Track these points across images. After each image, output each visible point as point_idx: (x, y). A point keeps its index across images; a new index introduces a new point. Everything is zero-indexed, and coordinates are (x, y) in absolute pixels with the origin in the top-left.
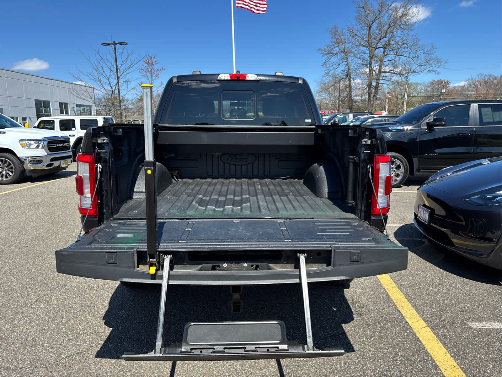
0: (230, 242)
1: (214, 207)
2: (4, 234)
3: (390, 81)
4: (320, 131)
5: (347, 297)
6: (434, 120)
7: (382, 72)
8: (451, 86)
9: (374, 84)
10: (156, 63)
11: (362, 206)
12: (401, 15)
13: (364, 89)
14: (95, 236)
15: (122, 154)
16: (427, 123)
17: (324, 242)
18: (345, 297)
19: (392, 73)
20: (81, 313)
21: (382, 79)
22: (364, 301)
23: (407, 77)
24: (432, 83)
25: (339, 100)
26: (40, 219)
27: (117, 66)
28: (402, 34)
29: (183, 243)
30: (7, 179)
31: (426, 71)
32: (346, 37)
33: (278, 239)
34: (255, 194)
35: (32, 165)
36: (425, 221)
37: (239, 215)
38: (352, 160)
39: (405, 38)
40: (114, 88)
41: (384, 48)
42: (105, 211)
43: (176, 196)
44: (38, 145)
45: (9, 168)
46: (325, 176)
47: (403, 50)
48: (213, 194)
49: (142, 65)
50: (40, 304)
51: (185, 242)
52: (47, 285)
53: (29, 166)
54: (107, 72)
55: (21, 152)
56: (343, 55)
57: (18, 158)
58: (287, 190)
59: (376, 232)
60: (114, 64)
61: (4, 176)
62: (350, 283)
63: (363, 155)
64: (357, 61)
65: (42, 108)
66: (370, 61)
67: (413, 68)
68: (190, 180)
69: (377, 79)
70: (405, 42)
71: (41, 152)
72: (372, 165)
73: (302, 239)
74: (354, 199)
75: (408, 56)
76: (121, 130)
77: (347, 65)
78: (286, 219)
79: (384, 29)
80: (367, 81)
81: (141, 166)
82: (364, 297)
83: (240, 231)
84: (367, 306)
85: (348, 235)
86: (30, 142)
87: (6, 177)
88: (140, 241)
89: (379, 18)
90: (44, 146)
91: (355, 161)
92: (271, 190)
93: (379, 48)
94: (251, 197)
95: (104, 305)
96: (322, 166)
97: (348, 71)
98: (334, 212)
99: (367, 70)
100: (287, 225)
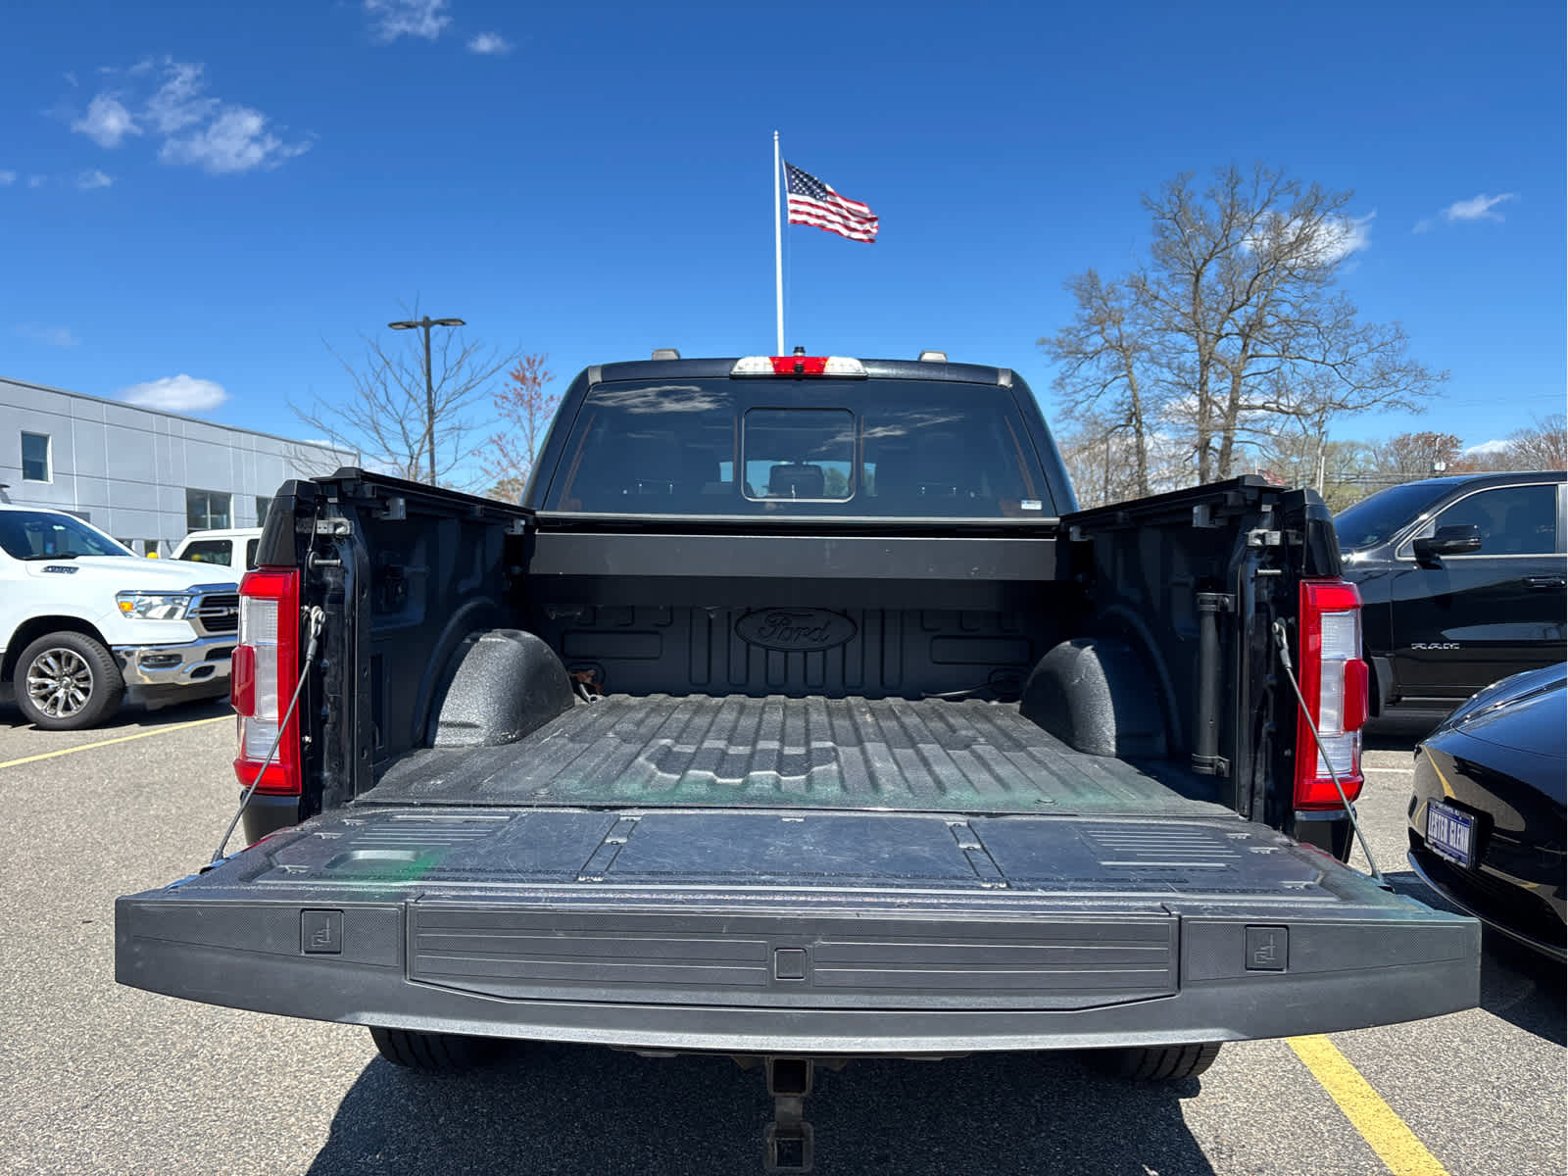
0: (772, 883)
1: (711, 774)
2: (27, 880)
3: (1267, 433)
4: (1075, 534)
5: (1194, 1126)
6: (1438, 533)
7: (1240, 408)
8: (1467, 451)
9: (1216, 442)
10: (547, 377)
11: (1258, 775)
12: (1292, 239)
13: (1185, 458)
14: (276, 855)
15: (405, 592)
16: (1414, 541)
17: (1133, 890)
18: (1185, 1126)
19: (1272, 410)
20: (232, 1156)
21: (1243, 429)
22: (1261, 1145)
23: (1319, 424)
24: (1402, 443)
25: (1106, 492)
26: (147, 836)
27: (430, 388)
28: (1300, 294)
29: (593, 883)
30: (69, 714)
31: (1380, 405)
32: (1126, 303)
33: (956, 878)
34: (854, 739)
35: (148, 670)
36: (1459, 858)
37: (801, 799)
38: (1212, 607)
39: (1307, 306)
40: (416, 448)
41: (1244, 335)
42: (326, 774)
43: (580, 742)
44: (172, 608)
45: (78, 680)
46: (1102, 678)
47: (1302, 340)
48: (711, 734)
49: (504, 383)
50: (96, 1116)
51: (600, 879)
52: (132, 1051)
53: (139, 673)
54: (400, 399)
55: (119, 630)
56: (1114, 357)
57: (108, 647)
58: (967, 729)
59: (1325, 861)
60: (421, 380)
61: (61, 705)
62: (1200, 1077)
63: (1251, 589)
64: (1159, 374)
65: (206, 514)
66: (1202, 375)
67: (1339, 395)
68: (633, 698)
69: (1226, 429)
70: (1311, 318)
71: (181, 631)
72: (1291, 620)
73: (1047, 880)
74: (1225, 747)
75: (1321, 360)
76: (401, 502)
77: (1131, 386)
78: (977, 815)
79: (1241, 279)
80: (1194, 436)
81: (468, 641)
82: (1259, 1130)
83: (805, 848)
84: (1273, 1167)
85: (1221, 870)
86: (148, 600)
87: (67, 708)
88: (435, 874)
89: (1227, 248)
90: (191, 612)
91: (1224, 608)
92: (911, 730)
93: (1227, 335)
94: (840, 749)
95: (313, 1129)
96: (1090, 647)
97: (1134, 405)
98: (1149, 797)
99: (1194, 402)
100: (981, 834)
